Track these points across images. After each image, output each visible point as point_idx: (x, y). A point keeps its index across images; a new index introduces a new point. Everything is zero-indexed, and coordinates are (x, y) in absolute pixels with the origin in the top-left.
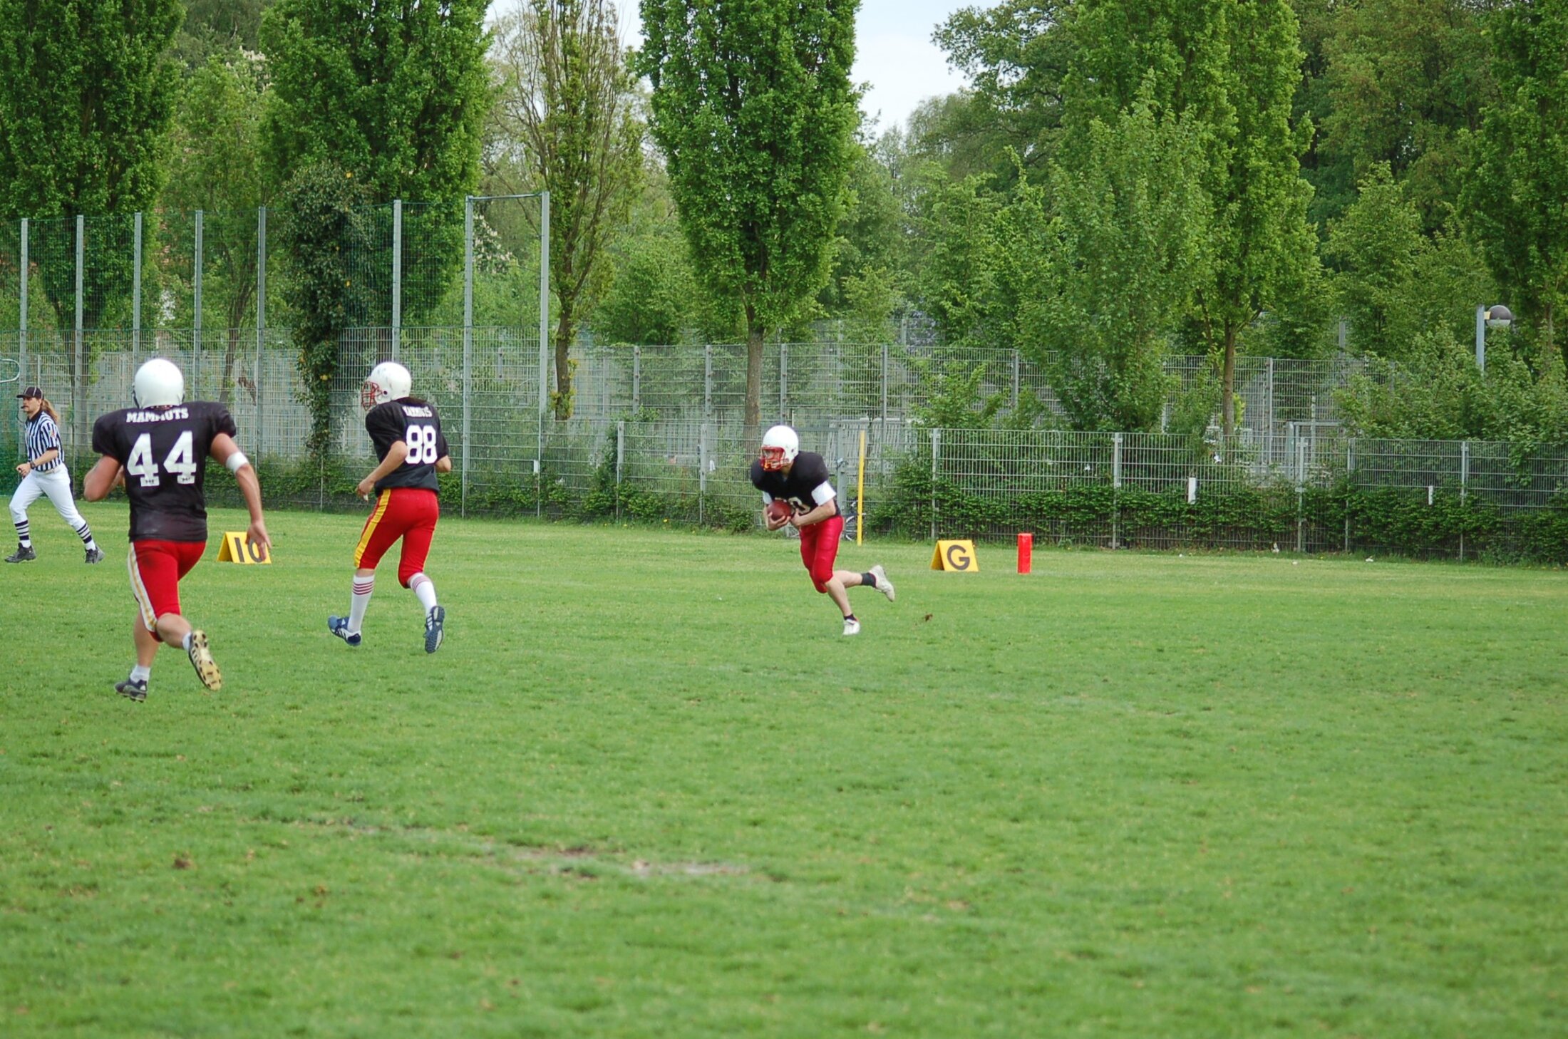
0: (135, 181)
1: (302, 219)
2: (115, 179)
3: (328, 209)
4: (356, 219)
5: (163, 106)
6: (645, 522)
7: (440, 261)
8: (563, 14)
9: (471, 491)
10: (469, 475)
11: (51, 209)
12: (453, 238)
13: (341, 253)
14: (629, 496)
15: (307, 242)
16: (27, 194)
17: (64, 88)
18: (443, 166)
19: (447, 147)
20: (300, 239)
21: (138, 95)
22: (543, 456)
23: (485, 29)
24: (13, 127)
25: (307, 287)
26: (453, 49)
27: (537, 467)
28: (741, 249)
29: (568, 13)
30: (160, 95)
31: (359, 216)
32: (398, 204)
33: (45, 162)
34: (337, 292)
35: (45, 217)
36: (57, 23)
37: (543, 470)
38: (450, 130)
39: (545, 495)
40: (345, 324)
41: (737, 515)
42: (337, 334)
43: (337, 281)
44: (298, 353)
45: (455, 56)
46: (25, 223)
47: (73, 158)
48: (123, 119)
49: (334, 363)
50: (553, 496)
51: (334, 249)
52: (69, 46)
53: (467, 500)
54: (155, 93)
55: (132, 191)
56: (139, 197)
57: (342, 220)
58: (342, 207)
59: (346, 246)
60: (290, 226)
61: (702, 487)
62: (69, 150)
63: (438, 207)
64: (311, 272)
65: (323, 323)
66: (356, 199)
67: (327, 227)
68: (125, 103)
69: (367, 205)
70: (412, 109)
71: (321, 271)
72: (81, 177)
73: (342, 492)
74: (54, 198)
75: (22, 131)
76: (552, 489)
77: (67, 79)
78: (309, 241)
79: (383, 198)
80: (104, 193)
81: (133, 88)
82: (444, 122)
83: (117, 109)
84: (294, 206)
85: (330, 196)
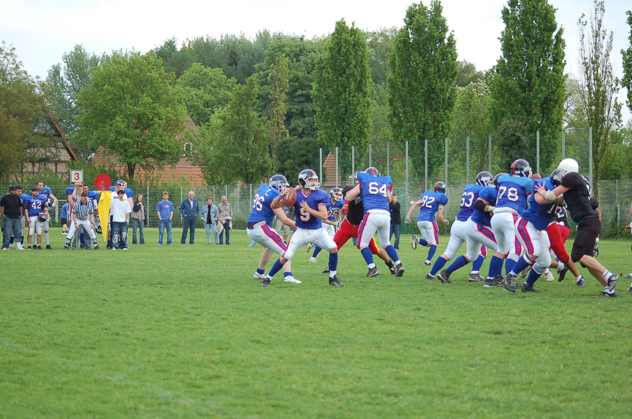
0: (443, 128)
1: (505, 139)
2: (435, 127)
3: (513, 135)
4: (523, 138)
5: (452, 103)
7: (551, 152)
8: (593, 67)
11: (415, 138)
12: (555, 143)
13: (518, 149)
14: (622, 230)
15: (506, 146)
16: (407, 133)
17: (419, 98)
18: (551, 120)
19: (553, 113)
20: (504, 145)
21: (443, 99)
23: (564, 73)
24: (402, 111)
25: (507, 161)
26: (554, 80)
29: (595, 66)
30: (451, 99)
31: (524, 137)
32: (538, 133)
33: (413, 122)
35: (413, 141)
36: (416, 76)
38: (553, 107)
45: (555, 83)
46: (407, 142)
47: (422, 121)
48: (439, 107)
52: (420, 83)
54: (449, 98)
55: (442, 131)
56: (444, 133)
57: (519, 139)
58: (518, 134)
59: (520, 147)
60: (501, 140)
62: (421, 118)
63: (550, 133)
64: (508, 156)
66: (523, 132)
67: (513, 141)
68: (439, 102)
69: (526, 134)
70: (540, 100)
71: (512, 156)
72: (424, 128)
74: (416, 134)
75: (405, 112)
77: (420, 95)
78: (507, 146)
79: (532, 131)
80: (432, 132)
81: (441, 97)
82: (552, 105)
83: (437, 104)
84: (502, 134)
85: (514, 131)
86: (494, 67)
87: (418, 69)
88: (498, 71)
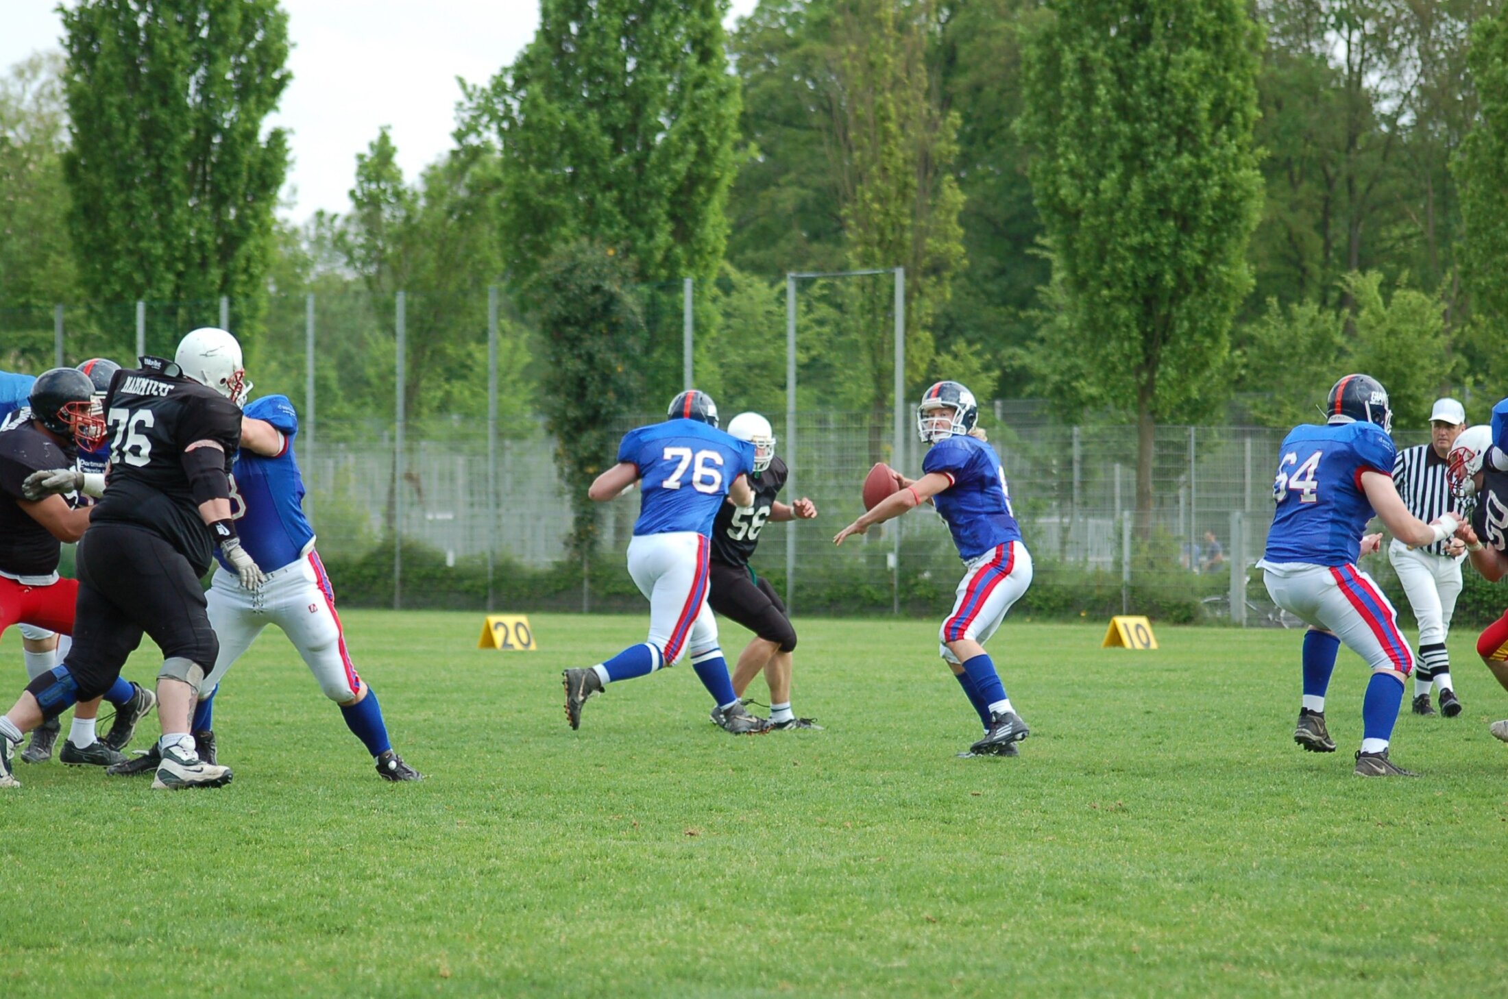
0: (249, 259)
1: (570, 301)
3: (596, 289)
4: (629, 299)
6: (1050, 616)
9: (799, 588)
10: (797, 572)
13: (611, 335)
15: (572, 325)
17: (172, 158)
18: (700, 241)
19: (705, 220)
20: (566, 321)
22: (901, 549)
25: (577, 373)
27: (892, 561)
28: (1138, 325)
31: (629, 296)
34: (606, 379)
37: (901, 563)
38: (706, 202)
39: (909, 590)
40: (618, 412)
41: (1177, 606)
42: (606, 422)
43: (609, 367)
44: (555, 444)
46: (141, 307)
49: (602, 454)
50: (919, 592)
51: (601, 332)
53: (795, 598)
54: (265, 162)
57: (611, 299)
58: (612, 286)
59: (614, 328)
60: (553, 307)
61: (1126, 577)
64: (579, 356)
65: (590, 412)
66: (624, 277)
67: (594, 310)
70: (672, 179)
71: (590, 356)
73: (617, 594)
76: (916, 584)
77: (177, 149)
78: (577, 323)
80: (215, 274)
82: (700, 195)
84: (557, 286)
85: (598, 275)
86: (505, 70)
87: (174, 65)
88: (521, 82)
